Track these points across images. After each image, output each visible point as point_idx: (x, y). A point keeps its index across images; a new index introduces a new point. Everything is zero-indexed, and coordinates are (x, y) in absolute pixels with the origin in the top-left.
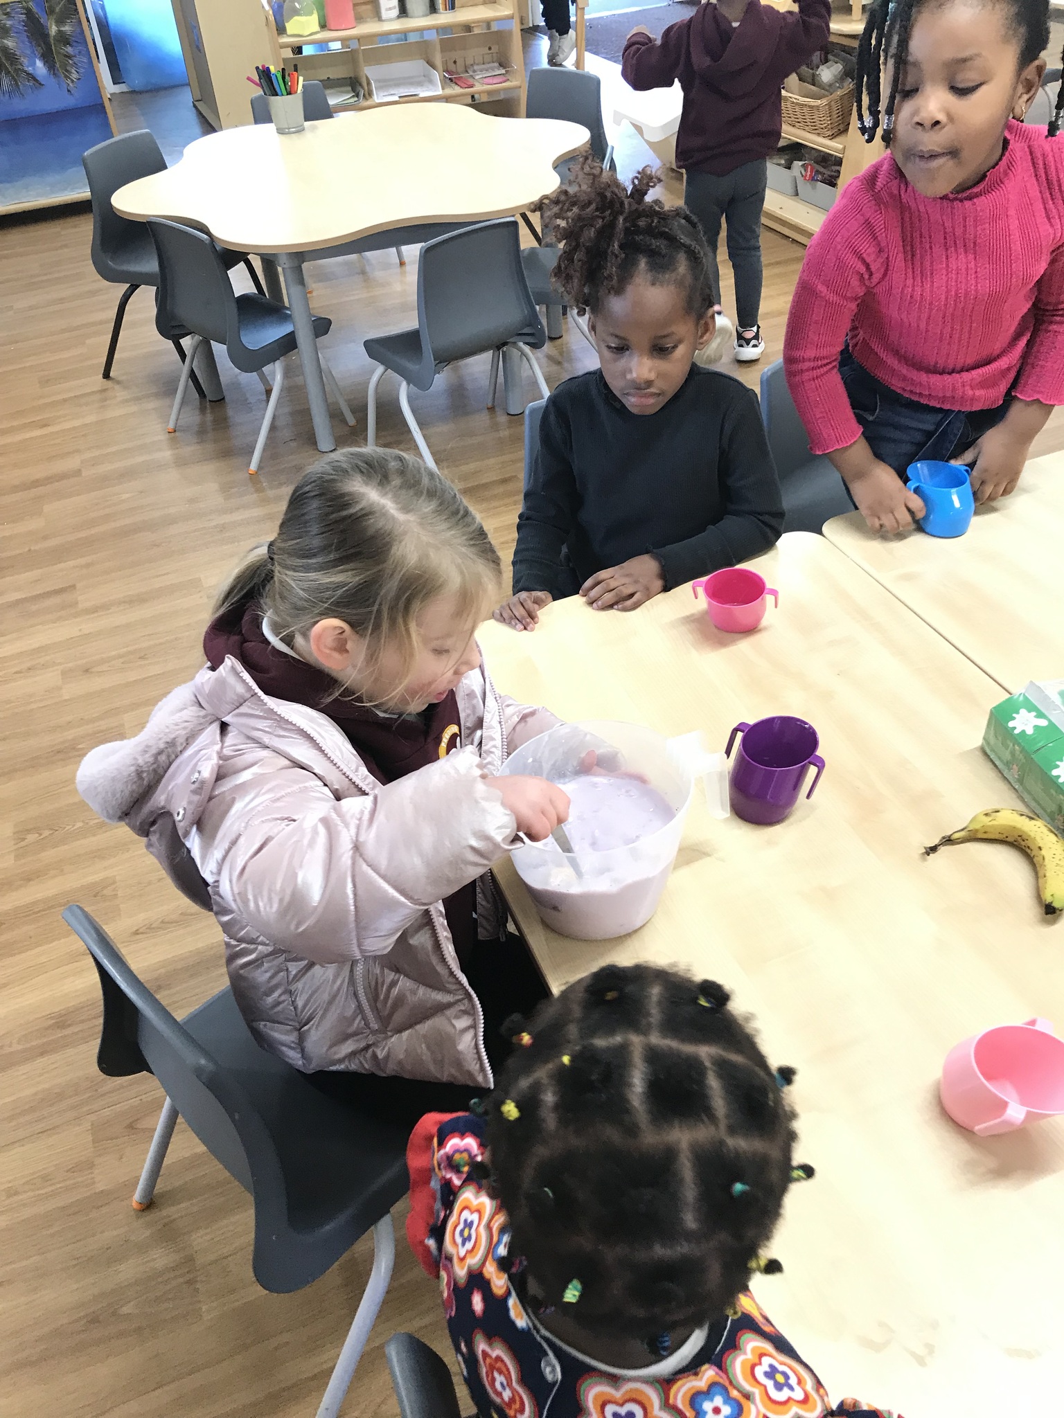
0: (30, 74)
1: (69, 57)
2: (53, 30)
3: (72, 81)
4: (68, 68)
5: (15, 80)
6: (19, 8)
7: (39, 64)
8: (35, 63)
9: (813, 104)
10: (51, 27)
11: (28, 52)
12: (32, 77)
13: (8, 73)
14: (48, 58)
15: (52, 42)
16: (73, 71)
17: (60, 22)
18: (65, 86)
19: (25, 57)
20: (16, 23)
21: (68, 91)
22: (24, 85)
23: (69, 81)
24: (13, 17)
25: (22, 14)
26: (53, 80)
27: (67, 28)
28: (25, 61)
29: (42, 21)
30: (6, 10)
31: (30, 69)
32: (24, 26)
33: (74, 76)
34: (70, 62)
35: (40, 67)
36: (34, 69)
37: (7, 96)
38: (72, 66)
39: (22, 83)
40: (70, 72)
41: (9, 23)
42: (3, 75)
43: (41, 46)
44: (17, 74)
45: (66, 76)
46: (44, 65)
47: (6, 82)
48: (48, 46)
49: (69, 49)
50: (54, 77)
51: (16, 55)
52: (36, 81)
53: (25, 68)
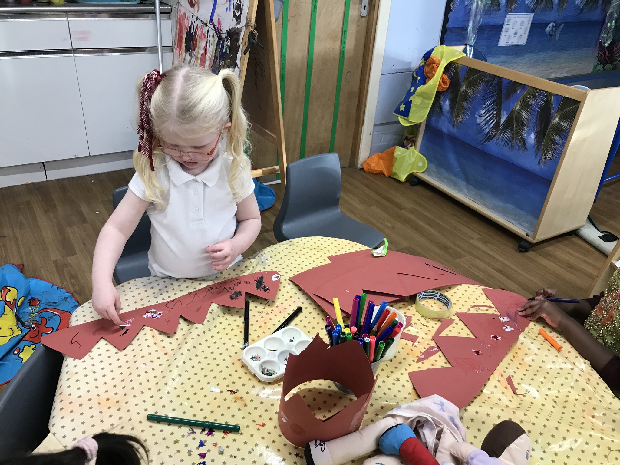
0: (523, 139)
1: (554, 142)
2: (556, 120)
3: (546, 158)
4: (549, 149)
5: (513, 137)
6: (543, 95)
10: (555, 118)
12: (524, 141)
13: (512, 130)
14: (540, 136)
15: (550, 128)
18: (539, 158)
19: (527, 127)
20: (536, 104)
21: (539, 162)
22: (516, 143)
23: (543, 157)
24: (537, 100)
25: (543, 100)
27: (565, 124)
28: (526, 129)
29: (552, 111)
30: (535, 93)
31: (525, 136)
32: (539, 108)
33: (549, 155)
34: (553, 146)
37: (503, 143)
38: (552, 149)
39: (516, 141)
40: (548, 152)
41: (532, 102)
42: (509, 131)
43: (541, 126)
44: (517, 134)
45: (544, 152)
46: (535, 138)
47: (507, 135)
48: (546, 128)
49: (557, 138)
50: (536, 149)
51: (523, 123)
52: (525, 144)
53: (523, 134)
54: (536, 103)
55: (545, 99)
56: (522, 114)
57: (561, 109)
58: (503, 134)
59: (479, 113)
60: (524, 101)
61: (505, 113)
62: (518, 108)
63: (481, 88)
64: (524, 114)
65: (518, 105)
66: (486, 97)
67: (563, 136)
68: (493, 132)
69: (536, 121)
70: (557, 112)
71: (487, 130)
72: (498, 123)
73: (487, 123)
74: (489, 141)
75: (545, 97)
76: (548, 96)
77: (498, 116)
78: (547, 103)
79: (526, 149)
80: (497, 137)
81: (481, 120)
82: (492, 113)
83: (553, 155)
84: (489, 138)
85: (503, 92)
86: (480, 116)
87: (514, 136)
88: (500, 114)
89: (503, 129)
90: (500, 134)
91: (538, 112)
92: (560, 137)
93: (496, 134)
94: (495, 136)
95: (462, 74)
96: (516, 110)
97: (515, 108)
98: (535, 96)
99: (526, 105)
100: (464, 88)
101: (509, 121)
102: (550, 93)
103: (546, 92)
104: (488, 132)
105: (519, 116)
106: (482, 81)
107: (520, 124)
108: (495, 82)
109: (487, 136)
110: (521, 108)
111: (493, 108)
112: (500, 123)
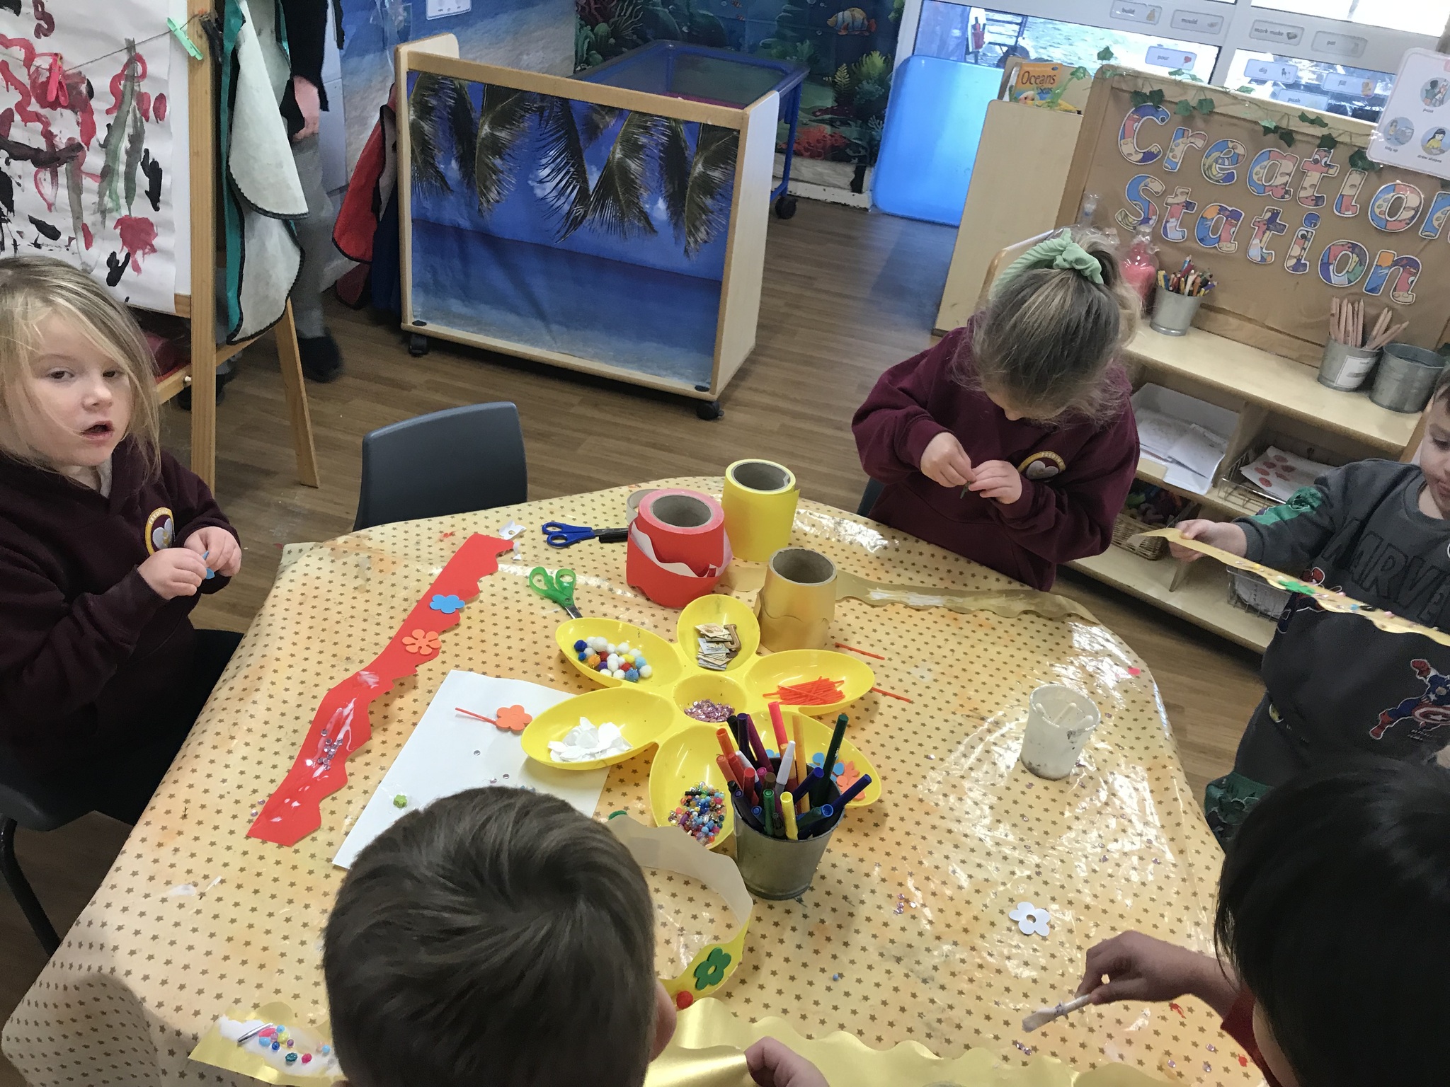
0: (645, 213)
1: (704, 210)
2: (699, 168)
3: (696, 241)
4: (697, 223)
5: (623, 214)
6: (663, 126)
7: (661, 205)
8: (656, 202)
10: (696, 165)
11: (654, 184)
12: (645, 217)
13: (617, 200)
14: (676, 203)
15: (690, 184)
16: (703, 230)
17: (710, 163)
18: (684, 243)
19: (646, 189)
21: (686, 251)
22: (633, 224)
23: (691, 240)
24: (653, 135)
25: (663, 134)
26: (671, 231)
27: (716, 174)
28: (645, 195)
29: (687, 153)
30: (646, 122)
31: (647, 207)
32: (660, 151)
33: (702, 235)
34: (704, 217)
35: (660, 209)
36: (652, 209)
37: (605, 227)
38: (703, 223)
39: (629, 220)
40: (697, 229)
41: (644, 140)
42: (610, 202)
43: (674, 184)
44: (628, 207)
45: (690, 232)
46: (668, 208)
47: (609, 212)
48: (683, 187)
49: (708, 201)
50: (674, 229)
51: (636, 183)
52: (649, 224)
53: (641, 203)
54: (653, 142)
55: (669, 132)
56: (629, 166)
57: (701, 147)
58: (601, 211)
59: (537, 176)
60: (627, 141)
61: (594, 169)
62: (618, 155)
63: (526, 125)
64: (633, 166)
65: (618, 151)
66: (543, 143)
67: (719, 196)
68: (580, 210)
69: (662, 176)
70: (697, 154)
71: (566, 208)
72: (583, 194)
73: (561, 193)
74: (575, 228)
75: (668, 127)
76: (673, 128)
77: (581, 176)
78: (675, 138)
79: (655, 231)
80: (589, 217)
81: (544, 189)
82: (567, 173)
83: (708, 233)
84: (576, 222)
85: (578, 127)
86: (541, 182)
87: (622, 210)
88: (584, 172)
89: (598, 200)
90: (595, 210)
91: (661, 158)
92: (713, 198)
93: (586, 212)
94: (584, 216)
95: (476, 102)
96: (616, 160)
97: (613, 158)
98: (646, 128)
99: (633, 149)
100: (486, 130)
101: (606, 184)
102: (675, 120)
103: (667, 118)
104: (569, 213)
105: (624, 171)
106: (527, 111)
107: (629, 184)
108: (555, 109)
109: (567, 219)
110: (626, 156)
111: (567, 163)
112: (588, 190)
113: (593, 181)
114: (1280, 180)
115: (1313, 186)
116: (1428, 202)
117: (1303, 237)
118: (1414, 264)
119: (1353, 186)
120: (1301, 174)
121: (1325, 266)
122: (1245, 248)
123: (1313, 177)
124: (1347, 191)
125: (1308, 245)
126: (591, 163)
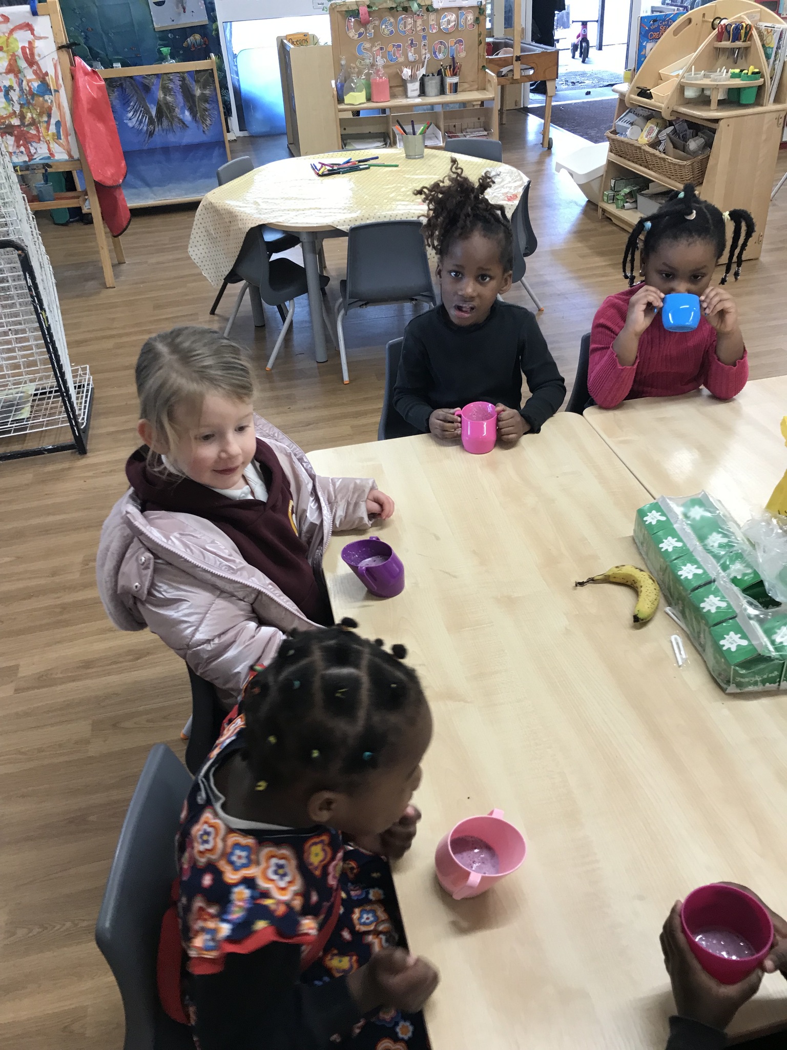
0: (180, 119)
1: (206, 110)
2: (198, 92)
3: (207, 126)
4: (205, 117)
5: (171, 122)
6: (177, 76)
7: (187, 113)
8: (184, 113)
9: (680, 164)
10: (196, 91)
11: (181, 106)
12: (182, 121)
13: (167, 117)
14: (193, 111)
15: (197, 100)
17: (204, 87)
18: (202, 129)
19: (179, 108)
21: (204, 131)
22: (176, 126)
23: (204, 126)
24: (174, 81)
25: (179, 81)
26: (194, 124)
27: (207, 92)
28: (178, 111)
29: (191, 86)
30: (170, 77)
31: (181, 117)
32: (179, 88)
33: (208, 122)
34: (207, 113)
35: (187, 116)
36: (183, 116)
37: (165, 132)
38: (207, 116)
40: (206, 120)
41: (171, 86)
42: (164, 119)
43: (190, 103)
44: (172, 118)
45: (203, 122)
46: (190, 114)
47: (165, 123)
48: (194, 102)
49: (206, 105)
50: (196, 123)
51: (173, 107)
52: (184, 123)
53: (178, 116)
54: (175, 85)
55: (180, 79)
56: (168, 100)
58: (161, 125)
59: (127, 117)
60: (164, 88)
61: (153, 106)
62: (162, 96)
63: (116, 94)
64: (170, 99)
65: (161, 94)
66: (127, 100)
68: (151, 127)
69: (183, 100)
70: (196, 86)
71: (145, 128)
72: (151, 118)
73: (141, 122)
74: (152, 137)
75: (180, 77)
76: (182, 76)
77: (147, 112)
78: (184, 80)
79: (188, 127)
80: (157, 129)
81: (133, 123)
82: (141, 111)
83: (211, 120)
84: (151, 134)
85: (140, 88)
86: (131, 120)
88: (149, 109)
89: (158, 120)
90: (158, 125)
91: (181, 92)
92: (208, 103)
93: (154, 128)
94: (154, 129)
96: (161, 99)
98: (171, 79)
99: (167, 91)
101: (160, 112)
102: (181, 73)
103: (178, 73)
104: (147, 129)
105: (167, 104)
107: (171, 109)
109: (147, 134)
110: (165, 95)
111: (140, 107)
112: (152, 117)
113: (154, 113)
114: (409, 27)
115: (421, 25)
116: (457, 16)
117: (424, 45)
118: (461, 41)
119: (433, 20)
120: (415, 22)
121: (435, 53)
122: (407, 57)
123: (419, 22)
124: (432, 23)
125: (426, 47)
126: (150, 103)
